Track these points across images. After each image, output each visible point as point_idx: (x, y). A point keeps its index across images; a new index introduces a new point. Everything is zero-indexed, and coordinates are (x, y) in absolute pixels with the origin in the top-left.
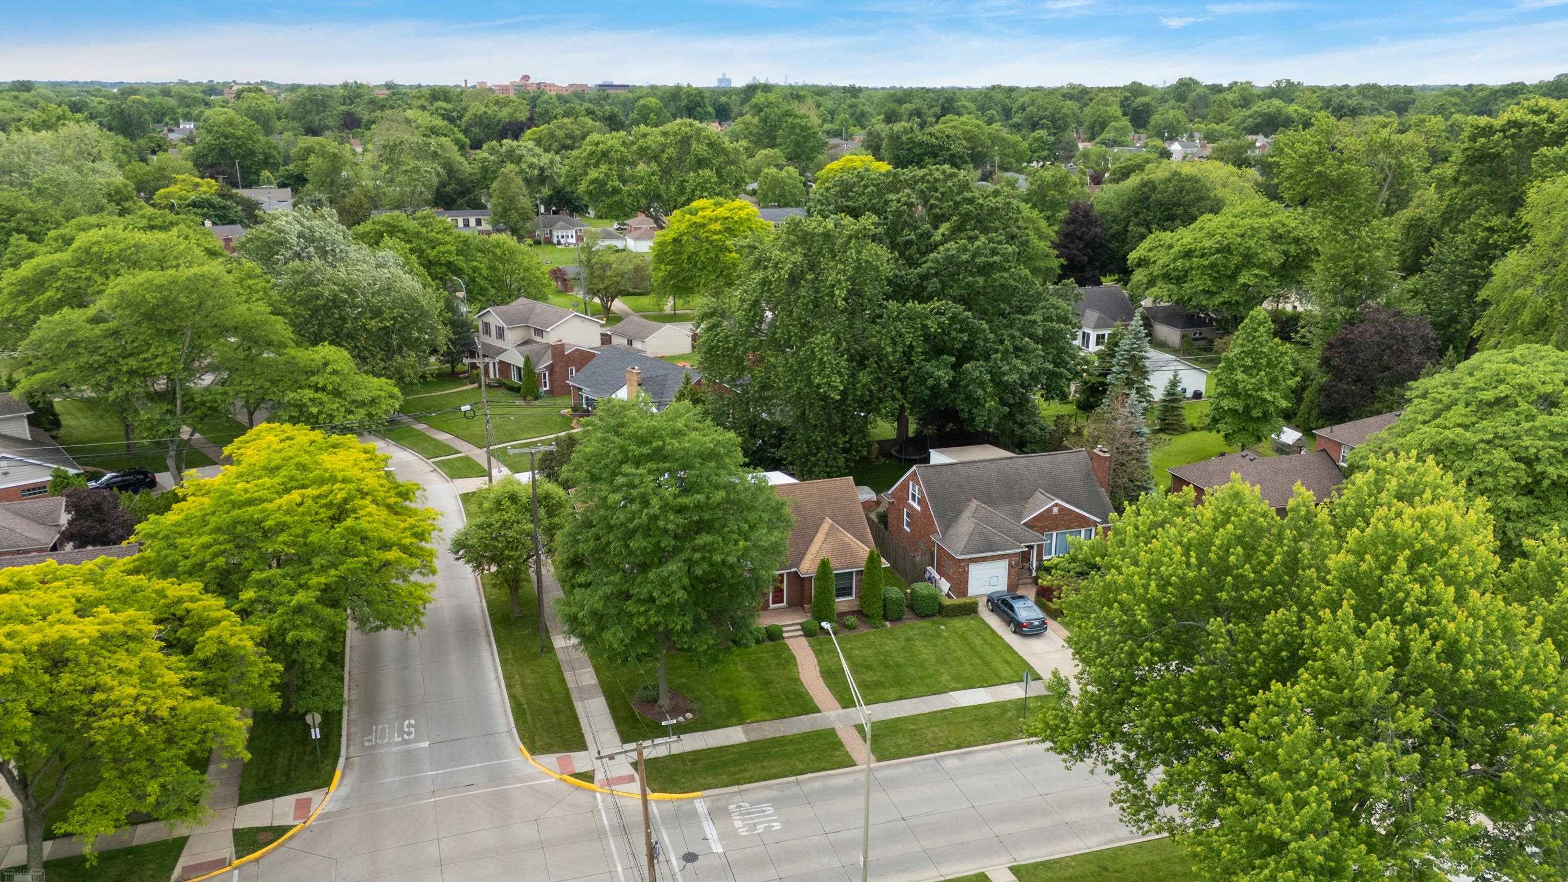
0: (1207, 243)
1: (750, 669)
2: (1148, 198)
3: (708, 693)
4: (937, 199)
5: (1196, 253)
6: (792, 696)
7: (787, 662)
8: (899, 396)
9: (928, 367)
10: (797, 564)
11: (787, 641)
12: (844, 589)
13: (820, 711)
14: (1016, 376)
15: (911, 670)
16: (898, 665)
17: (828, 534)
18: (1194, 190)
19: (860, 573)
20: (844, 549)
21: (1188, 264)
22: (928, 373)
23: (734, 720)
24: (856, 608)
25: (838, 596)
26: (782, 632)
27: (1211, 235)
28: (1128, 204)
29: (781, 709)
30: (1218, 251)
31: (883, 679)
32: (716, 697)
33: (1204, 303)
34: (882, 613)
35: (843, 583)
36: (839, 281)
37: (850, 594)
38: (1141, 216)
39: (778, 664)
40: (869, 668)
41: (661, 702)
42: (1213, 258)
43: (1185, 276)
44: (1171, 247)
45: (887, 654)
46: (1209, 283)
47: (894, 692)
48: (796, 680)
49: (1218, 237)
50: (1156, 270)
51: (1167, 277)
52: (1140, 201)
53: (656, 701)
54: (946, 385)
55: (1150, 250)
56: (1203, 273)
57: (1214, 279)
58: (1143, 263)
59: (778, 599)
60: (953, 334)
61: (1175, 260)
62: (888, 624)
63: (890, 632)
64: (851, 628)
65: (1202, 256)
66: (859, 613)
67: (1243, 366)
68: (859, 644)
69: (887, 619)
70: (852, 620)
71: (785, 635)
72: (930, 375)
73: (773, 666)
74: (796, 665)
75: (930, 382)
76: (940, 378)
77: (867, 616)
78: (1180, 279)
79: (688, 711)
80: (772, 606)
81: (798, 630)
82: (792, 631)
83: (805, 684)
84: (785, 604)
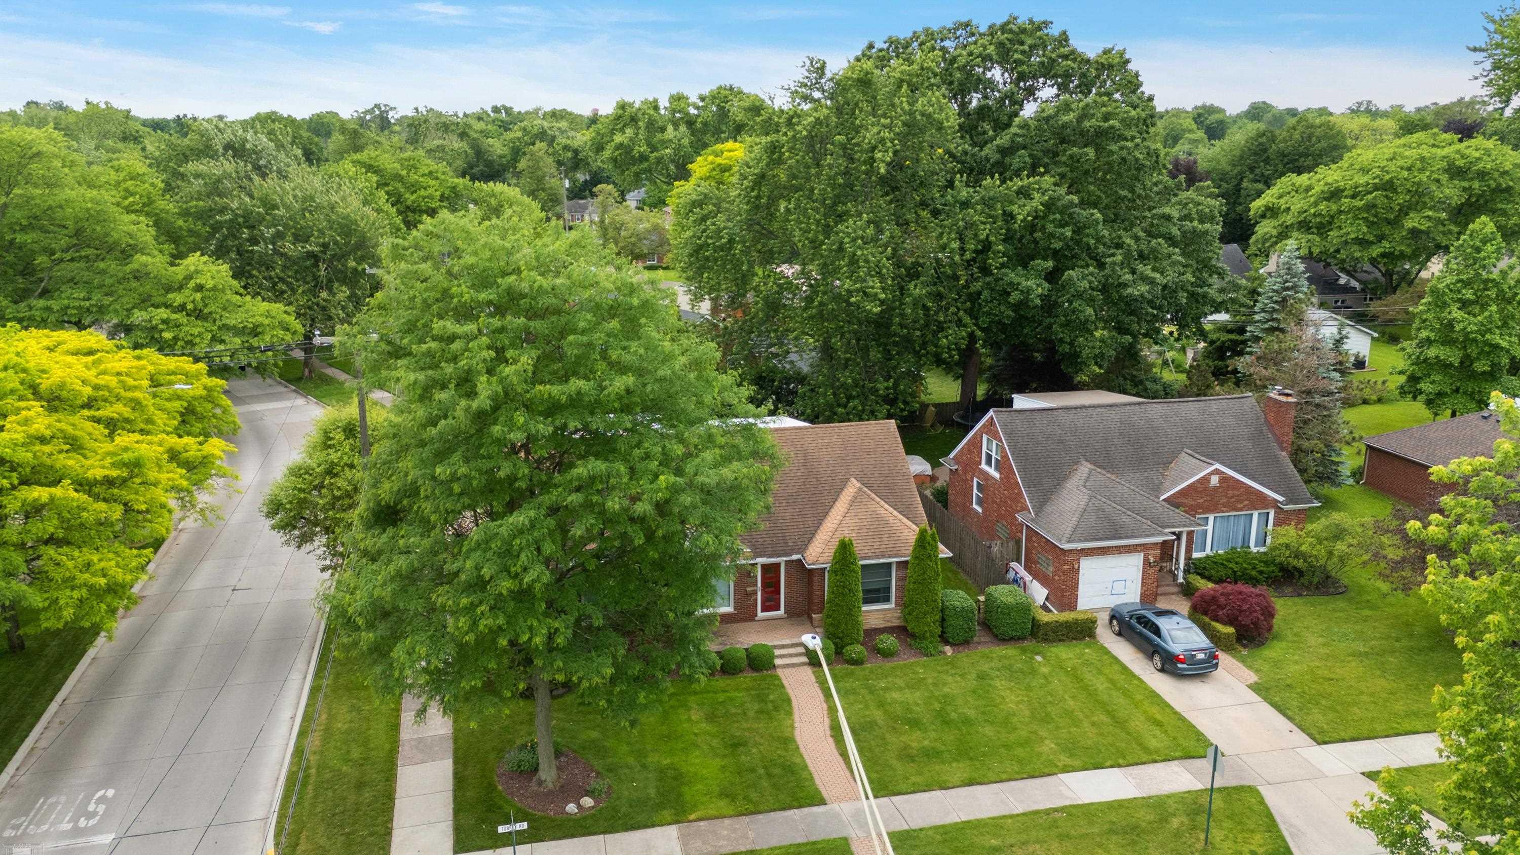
0: (1362, 179)
1: (711, 718)
3: (631, 760)
5: (1345, 193)
6: (777, 771)
7: (776, 709)
8: (967, 320)
9: (1012, 276)
10: (802, 549)
11: (780, 672)
12: (877, 591)
13: (822, 802)
15: (989, 731)
16: (967, 721)
17: (853, 502)
19: (903, 565)
20: (879, 527)
21: (1334, 207)
22: (1011, 284)
23: (667, 814)
24: (896, 623)
25: (867, 601)
26: (773, 657)
27: (1365, 171)
28: (1242, 157)
29: (754, 796)
30: (1376, 188)
31: (939, 746)
32: (644, 766)
33: (1357, 254)
34: (938, 631)
35: (875, 582)
37: (887, 600)
38: (1257, 171)
39: (760, 712)
40: (915, 723)
41: (543, 774)
42: (1370, 197)
43: (1330, 223)
44: (1309, 189)
45: (947, 700)
46: (1365, 229)
47: (959, 770)
48: (787, 741)
49: (1377, 172)
50: (1289, 219)
51: (1304, 226)
52: (1255, 154)
53: (536, 770)
54: (1038, 302)
55: (1280, 197)
56: (1356, 217)
57: (1371, 225)
58: (1271, 212)
59: (771, 604)
60: (1050, 228)
61: (1316, 204)
62: (948, 650)
63: (952, 663)
64: (887, 654)
65: (1353, 197)
66: (901, 631)
68: (900, 682)
69: (947, 642)
70: (889, 641)
71: (778, 662)
72: (1014, 286)
73: (751, 714)
74: (790, 713)
75: (1015, 297)
76: (1029, 291)
77: (913, 636)
78: (1323, 227)
79: (587, 793)
80: (761, 615)
81: (800, 655)
82: (791, 655)
83: (802, 750)
84: (781, 612)
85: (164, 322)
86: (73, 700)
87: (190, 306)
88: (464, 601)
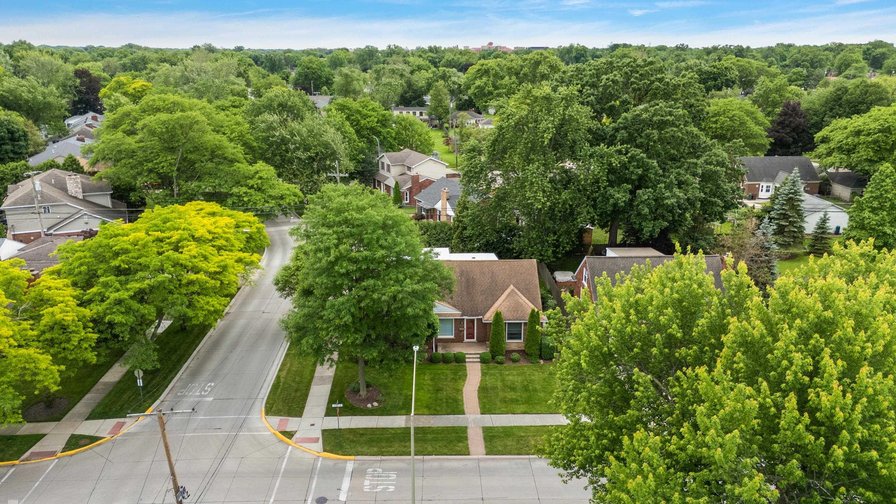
0: (872, 126)
1: (432, 379)
2: (840, 99)
3: (396, 392)
4: (636, 78)
5: (864, 133)
6: (450, 401)
7: (460, 378)
8: (591, 210)
9: (611, 191)
10: (483, 315)
11: (467, 364)
12: (516, 334)
13: (464, 413)
14: (673, 200)
15: (542, 395)
16: (535, 390)
17: (508, 296)
18: (876, 93)
19: (525, 324)
20: (518, 307)
21: (856, 140)
22: (610, 195)
23: (403, 411)
24: (523, 348)
25: (509, 338)
26: (465, 358)
27: (876, 120)
28: (826, 102)
29: (438, 408)
30: (880, 131)
31: (519, 398)
32: (401, 394)
33: (867, 168)
34: (538, 352)
35: (514, 330)
36: (548, 128)
37: (520, 338)
38: (834, 111)
39: (453, 379)
40: (513, 389)
41: (361, 393)
42: (876, 136)
43: (854, 149)
44: (846, 128)
45: (532, 381)
46: (872, 154)
47: (523, 408)
48: (459, 391)
49: (882, 122)
50: (832, 145)
51: (840, 149)
52: (835, 101)
53: (359, 391)
54: (623, 204)
55: (831, 132)
56: (867, 147)
57: (876, 152)
58: (825, 140)
59: (470, 336)
60: (632, 169)
61: (847, 138)
62: (542, 362)
63: (541, 367)
64: (514, 361)
65: (869, 134)
66: (522, 352)
67: (871, 207)
68: (515, 372)
69: (542, 359)
70: (516, 356)
71: (467, 360)
72: (612, 196)
73: (449, 379)
74: (464, 380)
75: (612, 201)
76: (618, 199)
77: (527, 354)
78: (850, 151)
79: (376, 401)
80: (466, 340)
81: (478, 358)
82: (473, 358)
83: (464, 394)
84: (475, 340)
85: (245, 193)
86: (202, 350)
87: (255, 186)
88: (325, 326)
